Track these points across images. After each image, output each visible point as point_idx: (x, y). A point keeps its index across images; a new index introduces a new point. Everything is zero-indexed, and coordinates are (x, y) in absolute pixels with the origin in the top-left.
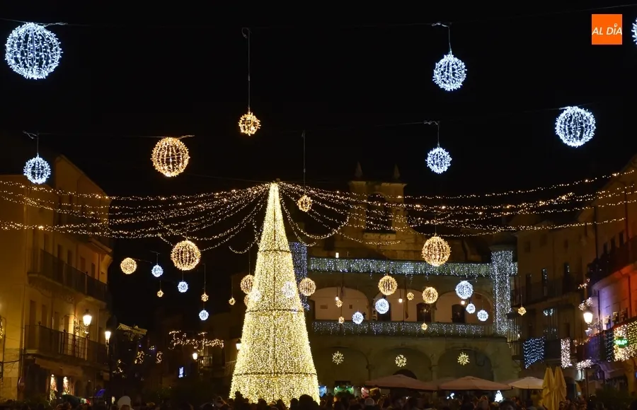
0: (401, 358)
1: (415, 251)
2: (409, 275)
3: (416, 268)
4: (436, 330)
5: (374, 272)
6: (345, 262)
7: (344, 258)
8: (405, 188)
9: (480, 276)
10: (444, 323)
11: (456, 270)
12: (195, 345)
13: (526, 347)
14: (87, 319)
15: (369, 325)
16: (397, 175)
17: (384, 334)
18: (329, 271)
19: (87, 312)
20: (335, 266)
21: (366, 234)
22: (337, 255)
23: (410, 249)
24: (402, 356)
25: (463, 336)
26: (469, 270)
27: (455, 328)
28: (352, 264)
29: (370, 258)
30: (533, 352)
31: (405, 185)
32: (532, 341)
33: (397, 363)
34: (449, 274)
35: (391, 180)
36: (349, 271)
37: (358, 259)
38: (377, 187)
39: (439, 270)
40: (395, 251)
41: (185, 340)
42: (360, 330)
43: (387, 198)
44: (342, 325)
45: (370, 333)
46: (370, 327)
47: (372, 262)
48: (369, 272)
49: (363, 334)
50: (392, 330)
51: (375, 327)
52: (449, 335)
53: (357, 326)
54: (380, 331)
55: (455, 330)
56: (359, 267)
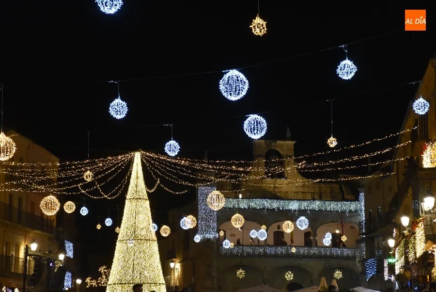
0: (290, 274)
1: (303, 193)
2: (295, 211)
3: (300, 205)
4: (317, 252)
5: (268, 208)
6: (246, 201)
7: (244, 198)
8: (295, 144)
9: (351, 211)
10: (322, 247)
11: (332, 206)
13: (367, 265)
14: (34, 247)
15: (264, 249)
16: (289, 135)
17: (276, 256)
18: (234, 208)
19: (33, 241)
20: (238, 204)
21: (264, 180)
22: (240, 196)
23: (299, 191)
24: (290, 272)
25: (337, 257)
26: (341, 206)
27: (331, 251)
28: (251, 202)
29: (265, 198)
30: (371, 268)
31: (294, 142)
32: (370, 261)
33: (286, 277)
34: (326, 210)
35: (284, 139)
36: (249, 208)
37: (256, 198)
38: (273, 144)
39: (319, 207)
40: (287, 192)
42: (257, 253)
43: (281, 152)
44: (243, 248)
45: (265, 255)
46: (264, 250)
47: (266, 201)
48: (264, 209)
49: (259, 256)
50: (282, 252)
51: (269, 250)
52: (326, 257)
53: (255, 249)
54: (273, 253)
55: (330, 253)
56: (256, 205)
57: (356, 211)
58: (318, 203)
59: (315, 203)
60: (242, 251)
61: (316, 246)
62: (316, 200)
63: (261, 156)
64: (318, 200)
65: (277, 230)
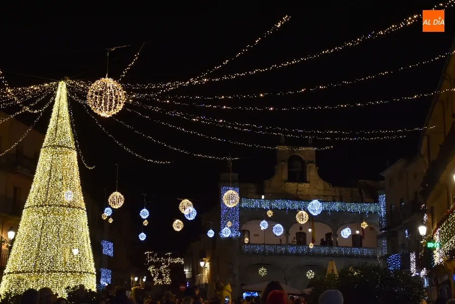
0: (311, 272)
4: (337, 252)
5: (289, 209)
6: (268, 202)
7: (267, 199)
9: (370, 212)
10: (343, 247)
11: (352, 208)
12: (163, 262)
13: (389, 261)
16: (311, 142)
17: (297, 255)
18: (256, 208)
19: (11, 229)
20: (260, 205)
21: (287, 183)
22: (263, 197)
24: (311, 271)
25: (357, 256)
26: (361, 208)
27: (351, 250)
28: (273, 203)
29: (287, 199)
30: (394, 265)
31: (316, 149)
32: (393, 256)
33: (307, 276)
34: (346, 211)
35: (306, 145)
36: (271, 208)
37: (278, 199)
38: (296, 150)
39: (339, 208)
41: (156, 259)
42: (278, 252)
43: (304, 158)
44: (265, 247)
45: (287, 254)
46: (286, 249)
47: (288, 202)
48: (285, 209)
49: (281, 254)
50: (303, 252)
51: (290, 249)
52: (346, 256)
53: (277, 248)
54: (294, 252)
55: (351, 252)
56: (278, 205)
57: (376, 213)
58: (338, 204)
59: (336, 204)
60: (264, 250)
61: (337, 246)
62: (336, 201)
63: (283, 161)
64: (339, 202)
65: (300, 231)
